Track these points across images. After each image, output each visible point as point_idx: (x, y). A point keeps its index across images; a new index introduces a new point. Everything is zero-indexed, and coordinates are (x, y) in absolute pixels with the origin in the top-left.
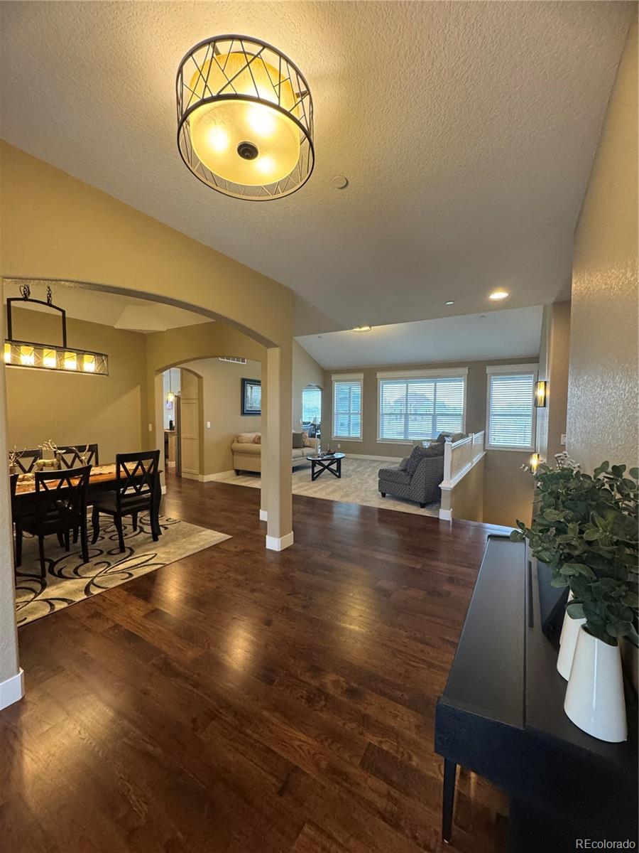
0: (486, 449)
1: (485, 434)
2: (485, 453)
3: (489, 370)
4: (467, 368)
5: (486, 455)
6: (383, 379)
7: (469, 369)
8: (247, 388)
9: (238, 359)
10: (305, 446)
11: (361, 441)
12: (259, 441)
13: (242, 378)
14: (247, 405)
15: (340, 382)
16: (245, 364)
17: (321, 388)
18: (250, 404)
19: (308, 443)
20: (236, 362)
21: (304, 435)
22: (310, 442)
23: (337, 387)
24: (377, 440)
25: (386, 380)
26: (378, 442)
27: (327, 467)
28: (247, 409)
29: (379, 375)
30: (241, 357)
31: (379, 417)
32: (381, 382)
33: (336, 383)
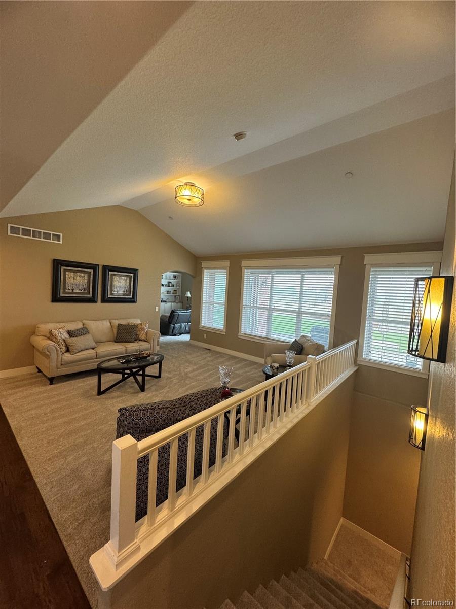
0: (358, 363)
1: (357, 343)
2: (356, 368)
3: (368, 259)
4: (340, 256)
5: (357, 371)
6: (248, 268)
7: (342, 257)
8: (62, 270)
9: (47, 236)
10: (137, 339)
11: (225, 334)
12: (51, 336)
13: (54, 259)
14: (62, 291)
15: (209, 269)
16: (61, 242)
17: (192, 276)
18: (69, 289)
19: (143, 337)
20: (42, 239)
21: (140, 327)
22: (146, 334)
23: (206, 275)
24: (239, 334)
25: (250, 269)
26: (239, 337)
27: (134, 375)
28: (62, 295)
29: (244, 263)
30: (52, 233)
31: (242, 310)
32: (246, 271)
33: (205, 271)
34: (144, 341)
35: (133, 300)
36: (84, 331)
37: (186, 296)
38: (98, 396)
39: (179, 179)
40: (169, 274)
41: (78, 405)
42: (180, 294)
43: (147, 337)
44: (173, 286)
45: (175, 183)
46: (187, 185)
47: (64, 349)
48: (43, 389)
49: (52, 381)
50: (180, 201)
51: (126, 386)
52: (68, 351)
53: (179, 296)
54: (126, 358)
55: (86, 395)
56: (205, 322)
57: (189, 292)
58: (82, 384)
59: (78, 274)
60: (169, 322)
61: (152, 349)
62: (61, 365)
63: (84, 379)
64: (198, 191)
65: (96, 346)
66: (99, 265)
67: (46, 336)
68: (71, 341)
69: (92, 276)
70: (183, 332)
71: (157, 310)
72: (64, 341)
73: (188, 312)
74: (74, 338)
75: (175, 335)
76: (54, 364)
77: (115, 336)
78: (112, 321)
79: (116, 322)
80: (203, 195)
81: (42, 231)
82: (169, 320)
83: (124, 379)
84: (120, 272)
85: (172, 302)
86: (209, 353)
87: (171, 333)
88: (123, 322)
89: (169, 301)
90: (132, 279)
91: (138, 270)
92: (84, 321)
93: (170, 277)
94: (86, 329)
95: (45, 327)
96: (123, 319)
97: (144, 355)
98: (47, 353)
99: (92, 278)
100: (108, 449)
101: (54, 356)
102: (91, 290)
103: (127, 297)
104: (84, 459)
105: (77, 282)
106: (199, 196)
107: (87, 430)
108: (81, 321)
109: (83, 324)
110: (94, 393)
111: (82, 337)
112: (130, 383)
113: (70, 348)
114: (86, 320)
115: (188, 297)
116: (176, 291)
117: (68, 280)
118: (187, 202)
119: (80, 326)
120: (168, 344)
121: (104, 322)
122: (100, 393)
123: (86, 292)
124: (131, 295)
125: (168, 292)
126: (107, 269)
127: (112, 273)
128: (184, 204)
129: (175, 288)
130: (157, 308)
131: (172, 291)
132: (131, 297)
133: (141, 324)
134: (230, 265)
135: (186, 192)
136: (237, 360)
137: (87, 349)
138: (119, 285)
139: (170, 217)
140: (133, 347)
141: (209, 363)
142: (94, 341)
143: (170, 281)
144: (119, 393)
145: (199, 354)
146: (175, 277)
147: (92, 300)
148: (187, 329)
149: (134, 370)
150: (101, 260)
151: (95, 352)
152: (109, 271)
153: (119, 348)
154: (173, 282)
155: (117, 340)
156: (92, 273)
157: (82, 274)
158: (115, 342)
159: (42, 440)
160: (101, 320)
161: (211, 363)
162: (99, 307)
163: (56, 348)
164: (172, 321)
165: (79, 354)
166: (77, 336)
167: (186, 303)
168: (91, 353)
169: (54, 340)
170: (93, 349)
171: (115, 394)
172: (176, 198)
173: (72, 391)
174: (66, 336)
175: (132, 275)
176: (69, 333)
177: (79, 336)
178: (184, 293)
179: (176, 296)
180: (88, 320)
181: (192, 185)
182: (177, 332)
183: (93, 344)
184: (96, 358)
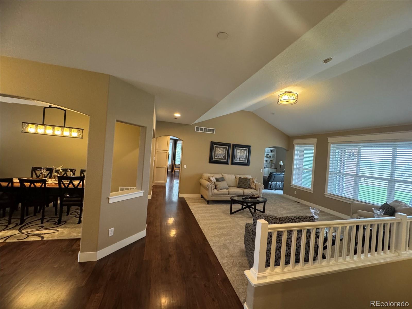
6: (334, 143)
8: (214, 147)
9: (209, 130)
10: (250, 188)
11: (312, 192)
12: (209, 180)
13: (211, 142)
14: (213, 157)
15: (299, 145)
16: (215, 133)
17: (285, 149)
18: (216, 157)
19: (253, 186)
20: (207, 132)
21: (252, 180)
22: (255, 185)
23: (297, 149)
24: (325, 193)
25: (336, 144)
26: (325, 196)
27: (249, 207)
28: (213, 159)
29: (330, 140)
30: (211, 129)
31: (328, 175)
32: (332, 145)
33: (296, 146)
34: (254, 189)
35: (247, 164)
36: (222, 179)
37: (279, 164)
38: (230, 215)
39: (280, 91)
40: (268, 150)
41: (221, 216)
42: (275, 163)
43: (255, 187)
44: (270, 157)
45: (278, 93)
46: (286, 93)
47: (214, 187)
48: (205, 205)
49: (208, 202)
50: (280, 103)
51: (244, 213)
52: (216, 188)
53: (274, 164)
54: (246, 197)
55: (224, 212)
56: (296, 181)
57: (282, 162)
58: (221, 207)
59: (221, 149)
60: (268, 180)
61: (258, 194)
62: (213, 195)
63: (222, 205)
64: (293, 96)
65: (228, 188)
66: (231, 144)
67: (206, 180)
68: (217, 183)
69: (227, 150)
70: (278, 188)
71: (261, 171)
72: (214, 183)
73: (282, 175)
74: (219, 182)
75: (272, 190)
76: (210, 194)
77: (238, 184)
78: (237, 175)
79: (238, 176)
80: (297, 96)
81: (207, 128)
82: (268, 179)
83: (243, 209)
84: (241, 148)
85: (269, 168)
86: (299, 205)
87: (269, 188)
88: (242, 177)
89: (267, 167)
90: (248, 152)
91: (251, 146)
92: (223, 174)
93: (268, 151)
94: (224, 178)
95: (206, 175)
96: (242, 175)
97: (255, 197)
98: (208, 188)
99: (227, 151)
100: (239, 241)
101: (210, 190)
102: (226, 158)
103: (244, 162)
104: (228, 241)
105: (220, 153)
106: (295, 98)
107: (228, 229)
108: (221, 174)
109: (222, 176)
110: (228, 213)
111: (222, 182)
112: (246, 212)
113: (217, 187)
114: (224, 173)
115: (281, 165)
116: (272, 160)
117: (216, 152)
118: (285, 103)
119: (220, 176)
120: (267, 194)
121: (232, 175)
122: (231, 213)
123: (224, 158)
124: (247, 161)
125: (266, 161)
126: (235, 146)
127: (237, 148)
128: (283, 104)
129: (271, 158)
130: (262, 170)
131: (269, 161)
132: (246, 162)
133: (252, 179)
134: (318, 141)
135: (286, 97)
136: (324, 213)
137: (224, 189)
138: (240, 154)
139: (272, 113)
140: (248, 192)
141: (299, 211)
142: (227, 185)
143: (268, 153)
144: (240, 216)
145: (290, 204)
146: (272, 151)
147: (226, 163)
148: (281, 186)
149: (249, 205)
150: (232, 141)
151: (227, 191)
152: (236, 147)
153: (240, 191)
154: (270, 154)
155: (239, 186)
156: (227, 148)
157: (223, 149)
158: (237, 187)
159: (209, 227)
160: (231, 174)
161: (300, 211)
162: (230, 167)
163: (211, 186)
164: (270, 180)
165: (220, 191)
166: (219, 181)
167: (280, 169)
168: (225, 191)
169: (210, 182)
170: (227, 189)
171: (239, 216)
172: (278, 102)
173: (217, 209)
174: (215, 180)
175: (248, 149)
176: (216, 179)
177: (221, 181)
178: (278, 162)
179: (272, 164)
180: (225, 173)
181: (290, 92)
182: (273, 187)
183: (227, 187)
184: (228, 195)
